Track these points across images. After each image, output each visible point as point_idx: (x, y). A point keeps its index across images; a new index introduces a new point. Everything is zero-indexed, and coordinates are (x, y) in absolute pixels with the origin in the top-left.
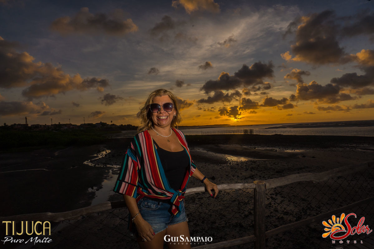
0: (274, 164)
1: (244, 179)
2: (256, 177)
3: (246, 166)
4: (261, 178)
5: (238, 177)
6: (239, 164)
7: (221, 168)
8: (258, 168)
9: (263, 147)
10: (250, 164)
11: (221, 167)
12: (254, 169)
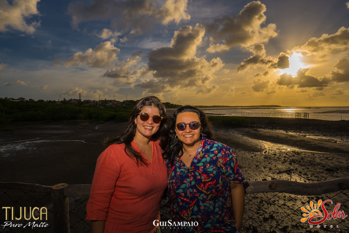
0: (326, 158)
1: (278, 173)
2: (294, 173)
3: (285, 157)
4: (300, 175)
5: (270, 169)
6: (277, 154)
7: (253, 157)
8: (302, 161)
9: (317, 136)
10: (292, 155)
11: (253, 155)
12: (295, 162)
